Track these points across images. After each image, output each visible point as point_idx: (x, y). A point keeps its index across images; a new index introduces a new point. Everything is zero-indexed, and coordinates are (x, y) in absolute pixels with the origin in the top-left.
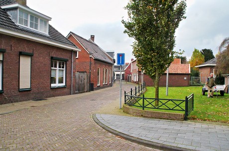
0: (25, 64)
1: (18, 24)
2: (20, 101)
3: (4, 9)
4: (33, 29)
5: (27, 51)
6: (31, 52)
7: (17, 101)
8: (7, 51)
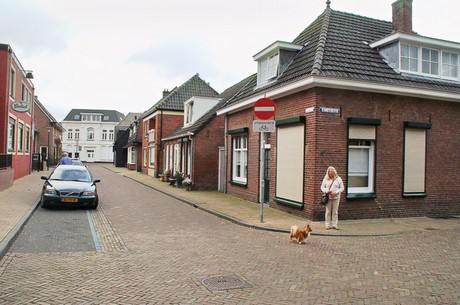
0: (415, 146)
1: (399, 70)
2: (405, 216)
3: (375, 48)
4: (428, 76)
5: (418, 118)
6: (425, 120)
7: (398, 216)
8: (383, 123)
